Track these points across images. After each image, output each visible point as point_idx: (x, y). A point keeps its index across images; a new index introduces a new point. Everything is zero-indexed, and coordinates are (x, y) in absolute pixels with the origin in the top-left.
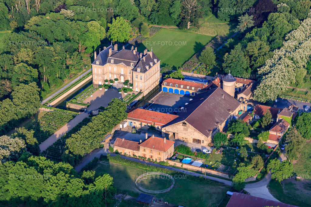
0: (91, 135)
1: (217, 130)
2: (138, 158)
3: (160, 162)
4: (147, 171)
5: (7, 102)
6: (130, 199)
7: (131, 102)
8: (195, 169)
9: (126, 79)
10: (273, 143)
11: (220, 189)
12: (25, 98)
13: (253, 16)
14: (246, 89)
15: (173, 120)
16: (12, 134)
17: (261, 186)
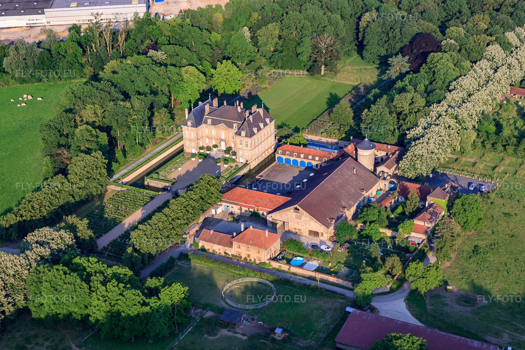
0: (167, 226)
1: (343, 218)
2: (231, 256)
3: (260, 263)
4: (240, 276)
5: (58, 179)
6: (212, 317)
7: (231, 178)
8: (306, 274)
9: (228, 146)
10: (418, 237)
11: (337, 303)
12: (85, 173)
13: (408, 57)
14: (389, 160)
15: (284, 204)
16: (58, 225)
17: (396, 300)
